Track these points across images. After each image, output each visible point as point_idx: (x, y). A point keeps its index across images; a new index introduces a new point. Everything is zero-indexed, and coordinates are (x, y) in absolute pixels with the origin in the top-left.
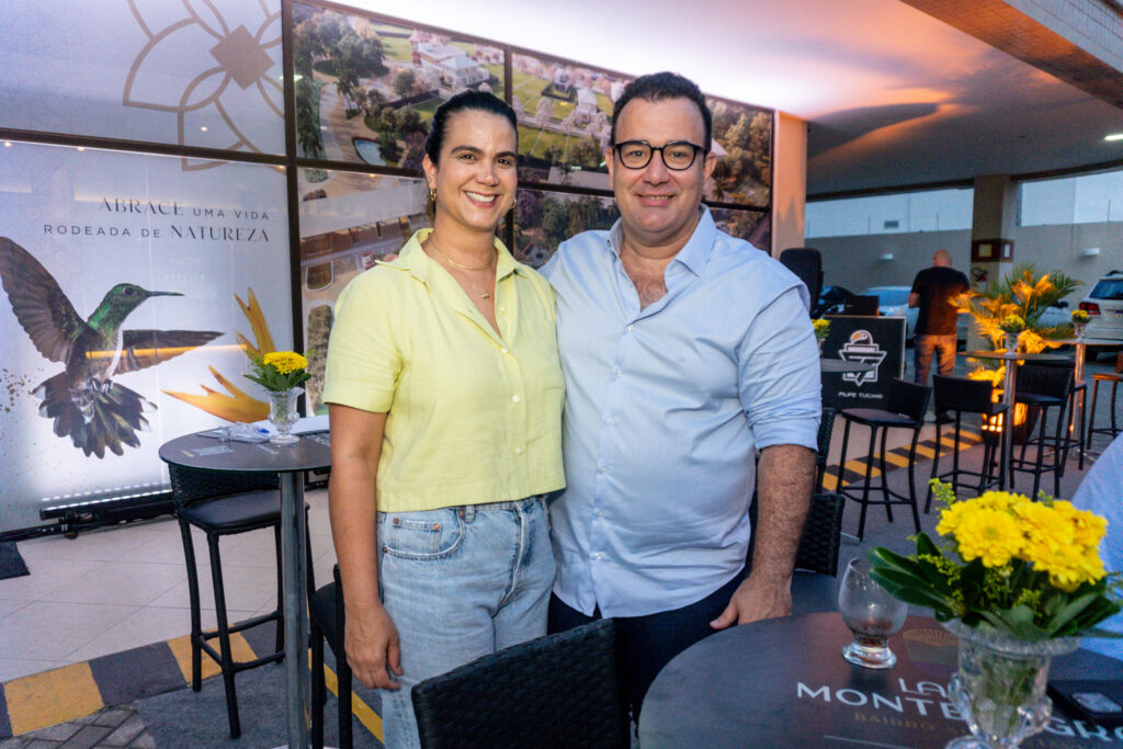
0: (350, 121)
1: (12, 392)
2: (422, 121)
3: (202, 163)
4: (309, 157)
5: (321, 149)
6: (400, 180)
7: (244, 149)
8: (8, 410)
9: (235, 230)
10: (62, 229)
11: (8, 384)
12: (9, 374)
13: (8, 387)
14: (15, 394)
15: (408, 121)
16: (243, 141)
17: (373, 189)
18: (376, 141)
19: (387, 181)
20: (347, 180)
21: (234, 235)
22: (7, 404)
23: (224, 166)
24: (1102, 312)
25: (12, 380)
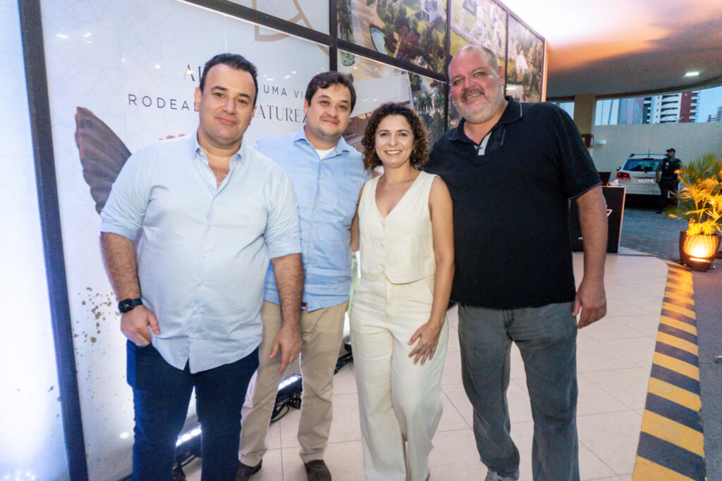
0: (367, 8)
1: (98, 316)
2: (407, 16)
3: (270, 33)
4: (344, 39)
5: (351, 32)
6: (395, 69)
7: (301, 23)
8: (93, 340)
9: (294, 111)
10: (147, 101)
11: (94, 307)
12: (93, 293)
13: (93, 311)
14: (101, 317)
15: (400, 15)
16: (301, 15)
17: (380, 77)
18: (382, 31)
19: (388, 69)
20: (366, 66)
21: (293, 116)
22: (93, 333)
23: (286, 39)
24: (632, 178)
25: (98, 301)
